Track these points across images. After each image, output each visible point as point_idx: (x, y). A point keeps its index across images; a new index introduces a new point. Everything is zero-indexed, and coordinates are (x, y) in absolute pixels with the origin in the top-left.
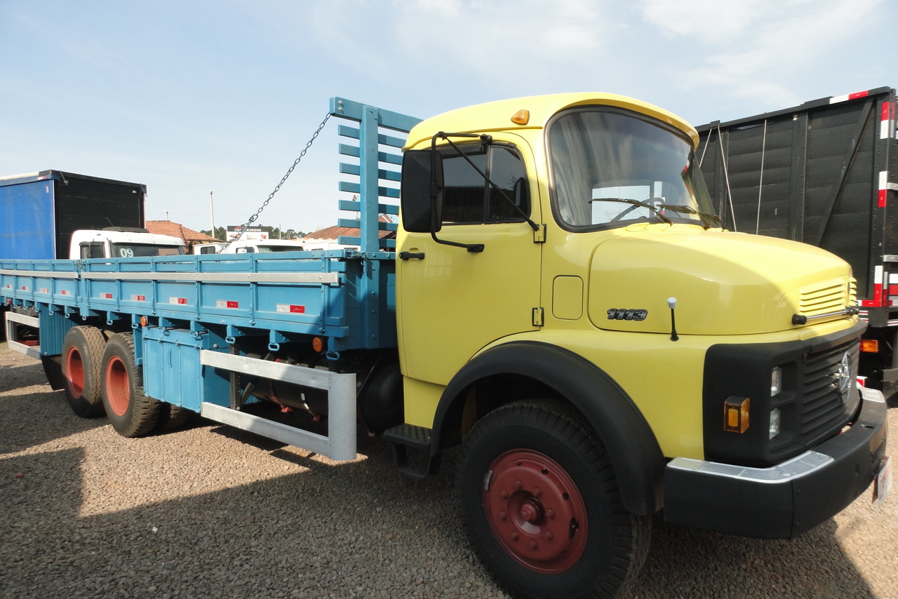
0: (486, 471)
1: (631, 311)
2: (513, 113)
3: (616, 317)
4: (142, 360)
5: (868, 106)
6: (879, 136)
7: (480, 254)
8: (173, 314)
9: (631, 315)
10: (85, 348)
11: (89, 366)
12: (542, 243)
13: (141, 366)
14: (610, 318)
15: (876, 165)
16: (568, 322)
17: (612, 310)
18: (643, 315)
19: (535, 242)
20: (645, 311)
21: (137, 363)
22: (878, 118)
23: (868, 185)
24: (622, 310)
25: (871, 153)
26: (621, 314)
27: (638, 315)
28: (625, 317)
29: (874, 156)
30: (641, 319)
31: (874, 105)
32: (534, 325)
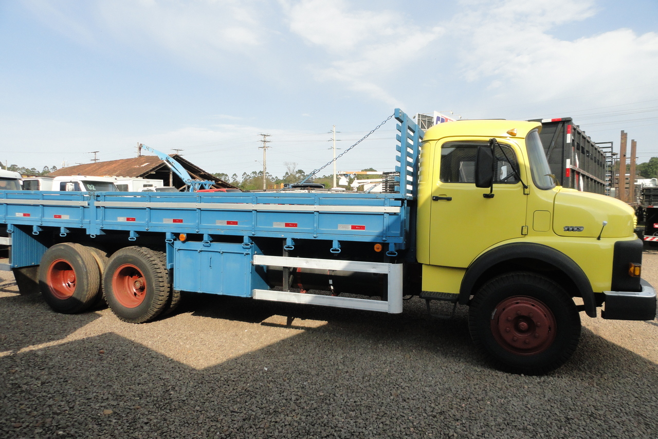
0: (493, 310)
1: (576, 227)
2: (509, 129)
3: (568, 230)
4: (173, 265)
5: (560, 126)
6: (566, 141)
7: (492, 199)
8: (222, 232)
9: (576, 229)
10: (79, 259)
11: (84, 273)
12: (527, 194)
13: (172, 270)
14: (565, 230)
15: (565, 155)
16: (543, 233)
17: (566, 227)
18: (581, 229)
19: (524, 194)
20: (583, 227)
21: (169, 267)
22: (565, 132)
23: (560, 165)
24: (571, 227)
25: (561, 149)
26: (571, 229)
27: (579, 229)
28: (573, 230)
29: (563, 151)
30: (580, 231)
31: (563, 126)
32: (522, 234)
